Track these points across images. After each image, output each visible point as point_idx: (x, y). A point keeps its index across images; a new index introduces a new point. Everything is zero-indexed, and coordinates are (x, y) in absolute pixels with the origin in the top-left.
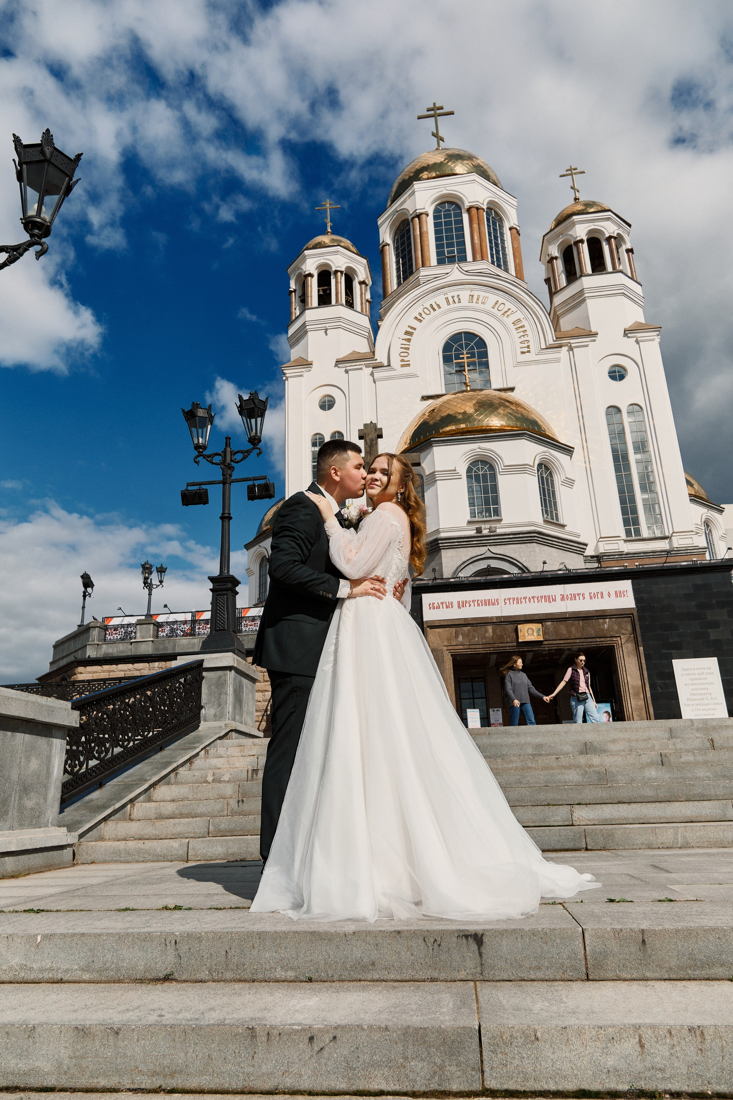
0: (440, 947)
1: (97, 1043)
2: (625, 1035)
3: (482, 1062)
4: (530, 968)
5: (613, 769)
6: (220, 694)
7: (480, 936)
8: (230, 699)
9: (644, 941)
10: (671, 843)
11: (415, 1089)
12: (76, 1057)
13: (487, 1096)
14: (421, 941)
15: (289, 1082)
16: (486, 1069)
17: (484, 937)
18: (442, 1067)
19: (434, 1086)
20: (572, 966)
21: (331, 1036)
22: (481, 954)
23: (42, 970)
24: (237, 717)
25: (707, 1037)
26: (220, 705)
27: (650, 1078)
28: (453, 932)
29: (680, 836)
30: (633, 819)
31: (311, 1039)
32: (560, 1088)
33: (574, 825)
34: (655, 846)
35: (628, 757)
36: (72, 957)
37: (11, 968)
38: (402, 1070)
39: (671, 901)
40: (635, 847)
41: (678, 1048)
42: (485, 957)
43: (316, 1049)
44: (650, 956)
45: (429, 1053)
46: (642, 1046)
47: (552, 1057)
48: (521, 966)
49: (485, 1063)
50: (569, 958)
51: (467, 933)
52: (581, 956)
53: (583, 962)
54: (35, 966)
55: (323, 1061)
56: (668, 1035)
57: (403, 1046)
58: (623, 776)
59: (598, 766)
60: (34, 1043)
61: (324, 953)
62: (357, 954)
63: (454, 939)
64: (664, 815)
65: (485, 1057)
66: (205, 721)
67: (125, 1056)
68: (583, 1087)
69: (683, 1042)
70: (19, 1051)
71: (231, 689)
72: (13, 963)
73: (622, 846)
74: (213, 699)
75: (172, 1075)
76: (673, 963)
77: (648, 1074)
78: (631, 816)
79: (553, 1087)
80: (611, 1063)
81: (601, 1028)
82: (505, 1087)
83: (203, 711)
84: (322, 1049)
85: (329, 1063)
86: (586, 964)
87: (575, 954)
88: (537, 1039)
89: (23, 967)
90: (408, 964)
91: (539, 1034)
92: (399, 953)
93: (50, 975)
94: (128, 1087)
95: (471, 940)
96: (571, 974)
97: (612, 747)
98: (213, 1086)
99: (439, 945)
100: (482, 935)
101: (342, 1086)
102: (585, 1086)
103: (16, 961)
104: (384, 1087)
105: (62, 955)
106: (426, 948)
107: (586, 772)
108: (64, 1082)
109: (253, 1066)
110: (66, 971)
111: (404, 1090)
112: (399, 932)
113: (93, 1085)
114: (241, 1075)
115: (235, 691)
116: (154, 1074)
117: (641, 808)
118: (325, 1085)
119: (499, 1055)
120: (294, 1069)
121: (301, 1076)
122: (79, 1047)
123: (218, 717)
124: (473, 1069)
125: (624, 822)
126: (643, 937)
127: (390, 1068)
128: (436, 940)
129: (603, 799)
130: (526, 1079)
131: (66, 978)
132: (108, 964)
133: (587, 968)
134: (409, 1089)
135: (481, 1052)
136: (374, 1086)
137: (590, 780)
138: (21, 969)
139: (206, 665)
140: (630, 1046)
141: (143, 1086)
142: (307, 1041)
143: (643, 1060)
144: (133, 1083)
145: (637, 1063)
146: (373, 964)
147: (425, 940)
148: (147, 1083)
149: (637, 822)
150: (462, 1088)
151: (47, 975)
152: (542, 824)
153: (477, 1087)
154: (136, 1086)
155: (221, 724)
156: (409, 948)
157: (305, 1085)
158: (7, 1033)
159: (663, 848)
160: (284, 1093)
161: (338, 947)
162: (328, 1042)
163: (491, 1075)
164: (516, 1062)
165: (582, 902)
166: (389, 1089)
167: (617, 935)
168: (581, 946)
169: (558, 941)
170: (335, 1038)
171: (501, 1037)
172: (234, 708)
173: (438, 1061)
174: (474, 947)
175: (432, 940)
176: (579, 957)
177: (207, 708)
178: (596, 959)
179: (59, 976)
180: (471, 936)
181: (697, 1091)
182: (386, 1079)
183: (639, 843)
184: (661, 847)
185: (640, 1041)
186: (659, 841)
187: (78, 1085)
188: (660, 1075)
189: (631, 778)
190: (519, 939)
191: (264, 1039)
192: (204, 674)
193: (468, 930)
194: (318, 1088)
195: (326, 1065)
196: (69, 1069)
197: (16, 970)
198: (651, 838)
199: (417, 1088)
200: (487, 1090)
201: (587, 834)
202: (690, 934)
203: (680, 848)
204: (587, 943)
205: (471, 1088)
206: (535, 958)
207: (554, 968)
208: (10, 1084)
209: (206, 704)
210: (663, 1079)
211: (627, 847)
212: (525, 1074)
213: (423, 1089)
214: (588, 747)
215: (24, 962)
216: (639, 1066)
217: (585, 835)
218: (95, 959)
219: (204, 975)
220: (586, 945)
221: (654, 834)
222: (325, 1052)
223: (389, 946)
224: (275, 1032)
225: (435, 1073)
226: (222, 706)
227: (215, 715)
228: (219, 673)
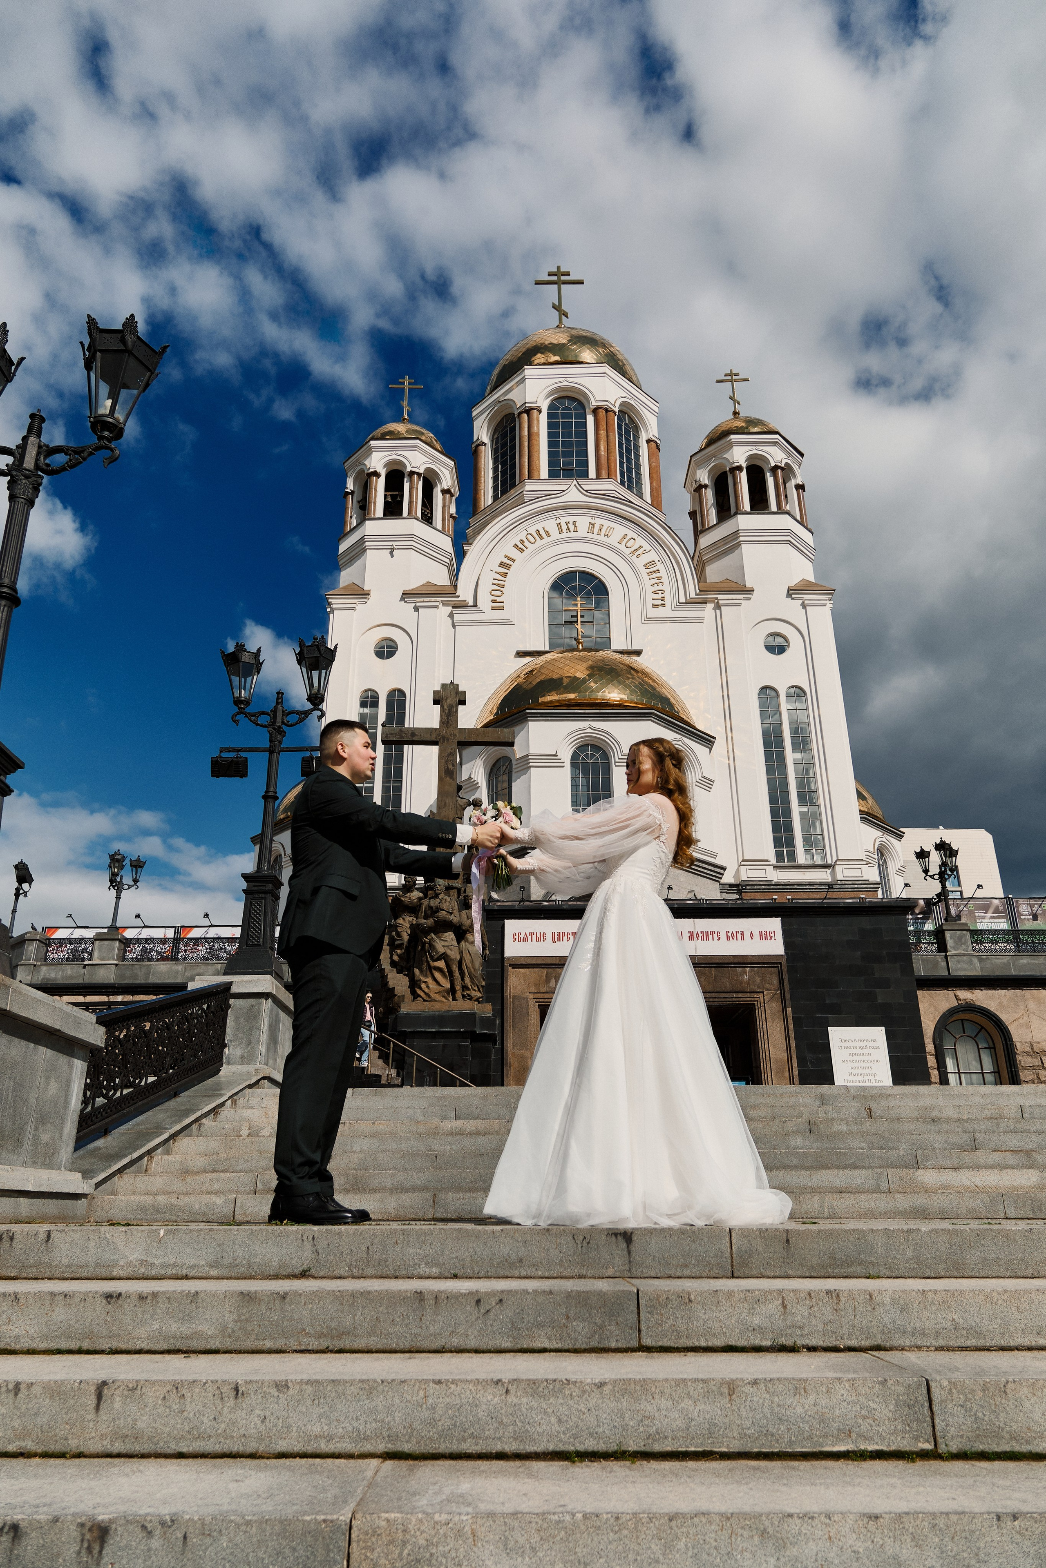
0: (589, 1245)
1: (263, 1307)
2: (769, 1297)
3: (639, 1322)
4: (677, 1265)
6: (251, 1029)
8: (264, 1036)
9: (788, 1241)
11: (576, 1347)
12: (241, 1321)
13: (643, 1351)
14: (570, 1239)
15: (455, 1342)
16: (643, 1328)
18: (602, 1327)
19: (594, 1344)
20: (718, 1264)
21: (497, 1299)
22: (629, 1252)
23: (165, 1266)
24: (271, 1062)
25: (842, 1298)
26: (249, 1044)
27: (790, 1335)
31: (478, 1302)
32: (710, 1344)
36: (199, 1253)
37: (129, 1264)
38: (564, 1329)
41: (816, 1309)
42: (633, 1254)
43: (483, 1311)
44: (793, 1255)
45: (590, 1314)
46: (785, 1307)
47: (703, 1317)
48: (668, 1263)
49: (642, 1322)
50: (717, 1258)
52: (727, 1254)
53: (729, 1261)
54: (157, 1262)
55: (489, 1322)
56: (808, 1297)
57: (566, 1308)
60: (197, 1308)
61: (471, 1250)
62: (506, 1250)
63: (604, 1237)
64: (809, 1184)
65: (642, 1318)
66: (228, 1064)
67: (292, 1319)
68: (730, 1343)
69: (820, 1304)
70: (181, 1315)
71: (266, 1023)
72: (131, 1258)
74: (241, 1035)
75: (340, 1336)
76: (815, 1262)
77: (789, 1331)
79: (703, 1344)
80: (756, 1322)
81: (749, 1291)
82: (660, 1344)
83: (226, 1051)
84: (488, 1311)
85: (495, 1324)
86: (732, 1263)
87: (722, 1252)
88: (691, 1301)
89: (143, 1263)
90: (556, 1260)
91: (692, 1297)
92: (548, 1250)
93: (174, 1272)
94: (294, 1348)
95: (620, 1238)
96: (717, 1271)
98: (380, 1346)
99: (589, 1243)
101: (508, 1345)
102: (732, 1342)
103: (134, 1256)
104: (546, 1345)
105: (188, 1250)
106: (575, 1246)
108: (229, 1344)
109: (421, 1327)
110: (193, 1267)
111: (567, 1347)
113: (258, 1347)
114: (408, 1335)
115: (270, 1026)
116: (322, 1335)
117: (784, 1175)
118: (491, 1345)
119: (656, 1316)
120: (461, 1330)
121: (467, 1336)
122: (244, 1311)
123: (245, 1060)
124: (631, 1328)
126: (787, 1236)
127: (553, 1328)
128: (585, 1238)
130: (679, 1337)
131: (191, 1274)
132: (239, 1260)
133: (732, 1266)
134: (571, 1346)
135: (639, 1313)
136: (538, 1345)
138: (141, 1264)
139: (234, 989)
140: (773, 1307)
141: (310, 1348)
142: (473, 1303)
143: (785, 1319)
144: (300, 1344)
145: (780, 1322)
146: (521, 1261)
147: (574, 1238)
148: (314, 1344)
150: (620, 1345)
151: (170, 1271)
153: (634, 1344)
154: (303, 1348)
155: (251, 1068)
156: (557, 1245)
157: (472, 1343)
158: (168, 1298)
160: (451, 1352)
161: (485, 1244)
162: (494, 1304)
163: (647, 1333)
164: (671, 1322)
166: (552, 1347)
168: (728, 1245)
169: (706, 1240)
170: (501, 1300)
171: (658, 1299)
172: (268, 1049)
173: (599, 1321)
174: (623, 1245)
175: (582, 1238)
176: (726, 1258)
177: (231, 1048)
178: (741, 1258)
179: (184, 1272)
181: (830, 1345)
182: (549, 1338)
185: (783, 1302)
186: (803, 1210)
187: (243, 1348)
188: (799, 1332)
189: (773, 1146)
190: (667, 1238)
191: (432, 1302)
192: (232, 1001)
194: (484, 1347)
195: (492, 1325)
196: (233, 1332)
197: (135, 1266)
199: (578, 1346)
200: (644, 1347)
204: (734, 1243)
205: (628, 1345)
206: (683, 1256)
207: (700, 1265)
208: (172, 1347)
209: (231, 1041)
210: (802, 1335)
212: (679, 1332)
213: (584, 1346)
215: (145, 1258)
216: (781, 1324)
218: (224, 1255)
219: (342, 1272)
220: (733, 1245)
222: (491, 1314)
223: (538, 1244)
224: (443, 1296)
225: (595, 1332)
226: (252, 1045)
227: (242, 1057)
228: (252, 1001)
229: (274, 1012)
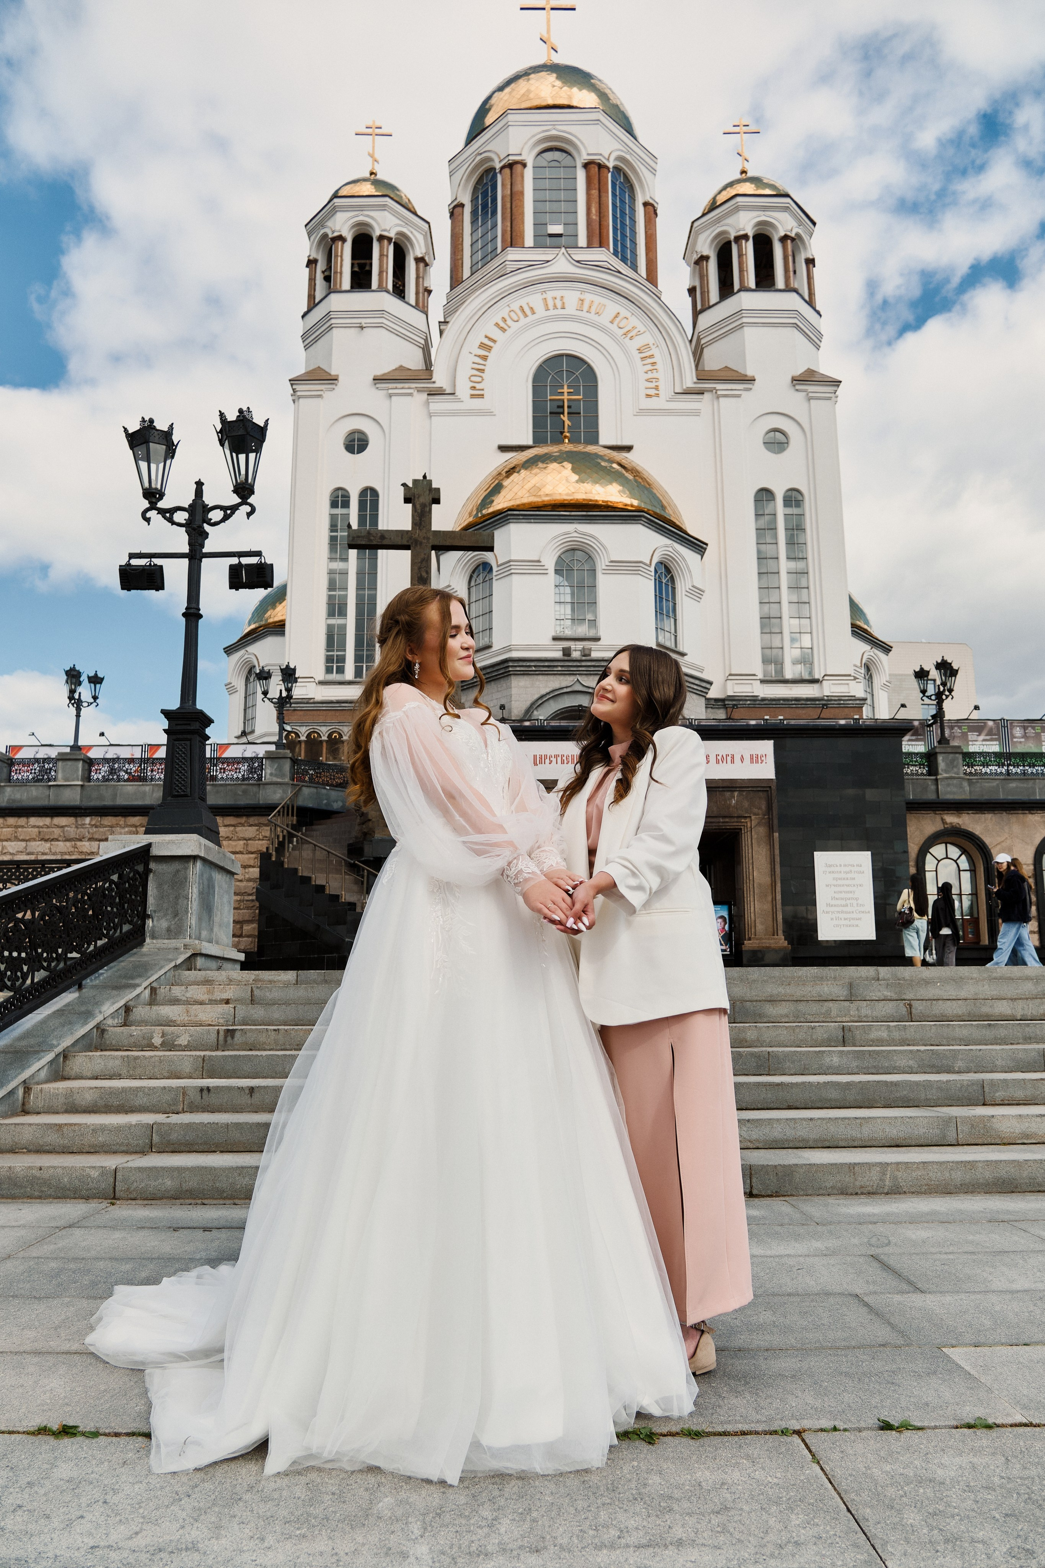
6: (177, 898)
8: (194, 905)
10: (875, 1187)
24: (204, 933)
26: (176, 915)
29: (888, 1176)
30: (815, 1141)
34: (850, 1191)
39: (988, 1425)
40: (821, 1192)
66: (153, 937)
71: (195, 890)
73: (803, 1190)
74: (165, 905)
78: (813, 1136)
83: (149, 923)
115: (201, 893)
117: (828, 1124)
123: (174, 932)
125: (801, 1145)
129: (767, 1102)
139: (155, 851)
149: (819, 1146)
155: (178, 943)
159: (862, 1194)
172: (200, 919)
177: (155, 920)
183: (828, 1187)
184: (859, 1192)
186: (858, 1184)
192: (152, 865)
198: (847, 1179)
201: (753, 1172)
209: (155, 911)
211: (810, 1192)
221: (852, 1174)
226: (180, 916)
227: (169, 930)
228: (176, 866)
229: (205, 876)
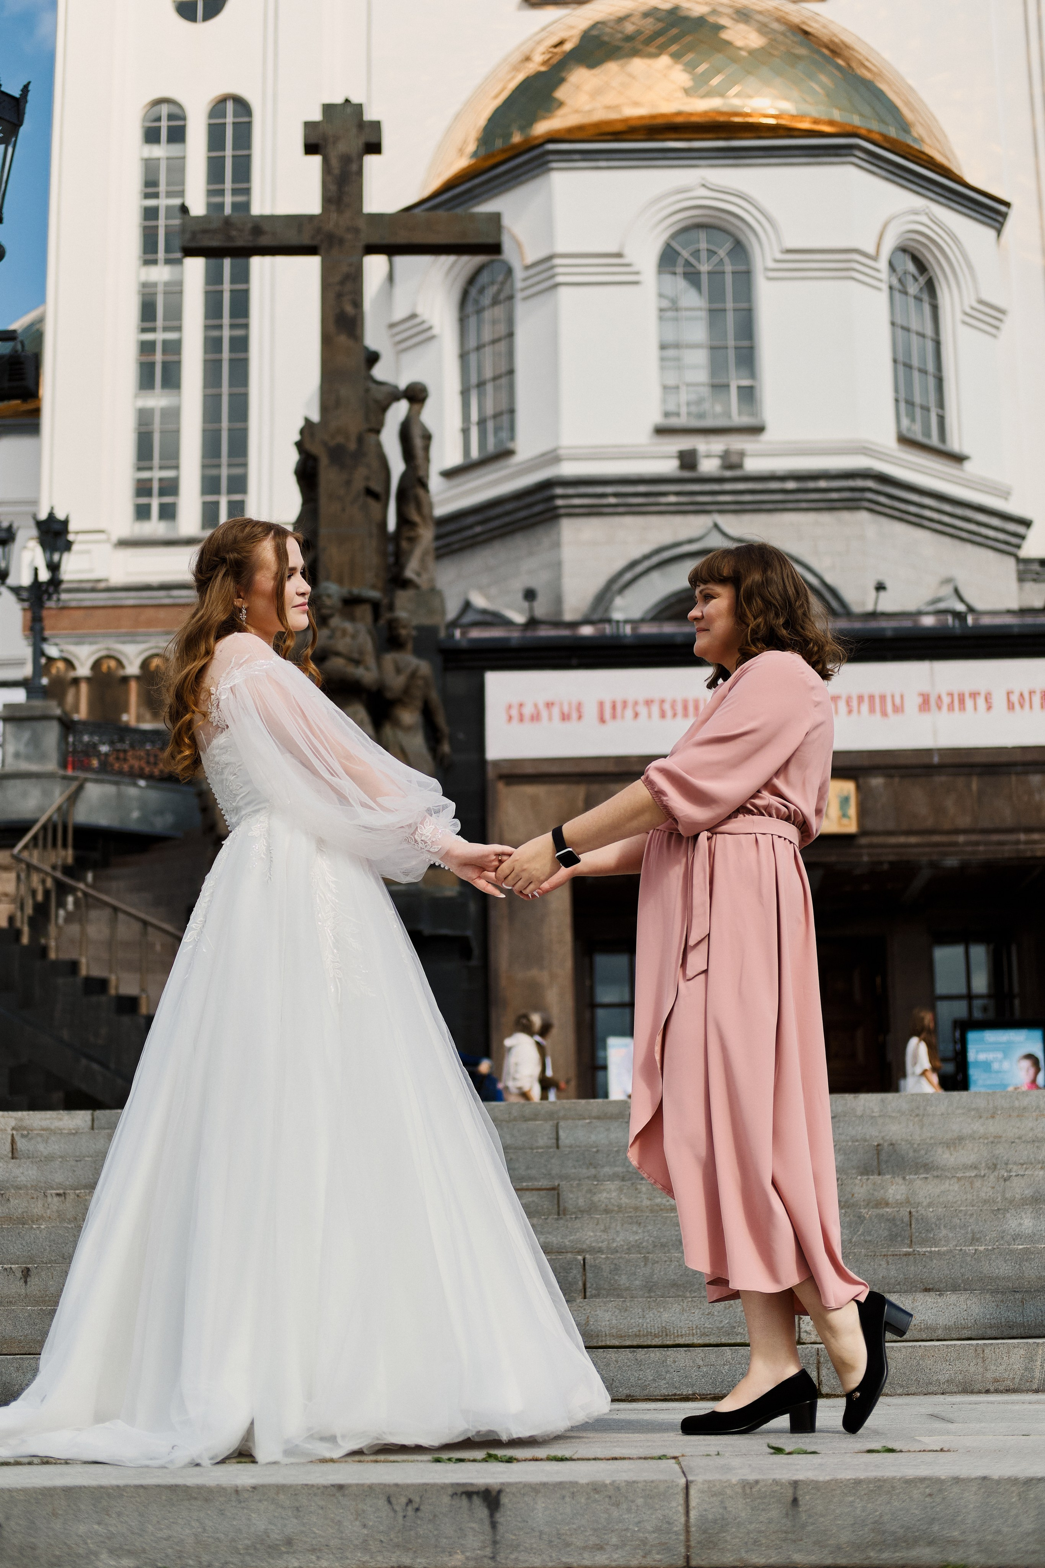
0: (419, 1514)
4: (585, 1548)
5: (930, 1213)
7: (494, 1493)
9: (795, 1501)
10: (1017, 1380)
14: (382, 1502)
17: (502, 1496)
20: (660, 1544)
22: (494, 1525)
28: (443, 1487)
29: (1039, 1363)
30: (947, 1328)
33: (804, 1343)
34: (978, 1387)
35: (978, 1183)
39: (891, 1451)
40: (932, 1388)
42: (501, 1529)
44: (803, 1526)
48: (568, 1545)
50: (657, 1529)
51: (470, 1489)
52: (679, 1526)
53: (682, 1538)
58: (953, 1228)
59: (899, 1204)
61: (195, 1524)
62: (260, 1524)
63: (446, 1500)
64: (1020, 1319)
73: (902, 1386)
76: (845, 1537)
78: (942, 1321)
86: (688, 1540)
87: (668, 1523)
90: (356, 1542)
92: (339, 1523)
95: (477, 1501)
96: (658, 1557)
97: (946, 1157)
99: (417, 1510)
100: (499, 1492)
106: (392, 1514)
107: (861, 1218)
112: (341, 1487)
117: (969, 1302)
125: (924, 1337)
126: (795, 1493)
128: (410, 1501)
129: (888, 1284)
133: (688, 1547)
137: (869, 1238)
146: (289, 1542)
147: (389, 1502)
149: (954, 1336)
152: (723, 1341)
156: (358, 1515)
159: (997, 1391)
161: (221, 1512)
165: (718, 1454)
167: (748, 1491)
168: (681, 1509)
169: (640, 1501)
174: (482, 1512)
175: (404, 1500)
176: (675, 1529)
178: (705, 1532)
180: (477, 1493)
183: (942, 1381)
184: (992, 1389)
186: (989, 1375)
189: (970, 1236)
190: (567, 1499)
193: (472, 1484)
198: (972, 1369)
201: (822, 1360)
202: (880, 1487)
203: (1037, 1391)
204: (693, 1503)
206: (595, 1530)
207: (628, 1548)
211: (913, 1389)
214: (884, 1156)
217: (819, 1362)
220: (691, 1507)
221: (980, 1361)
223: (320, 1512)
